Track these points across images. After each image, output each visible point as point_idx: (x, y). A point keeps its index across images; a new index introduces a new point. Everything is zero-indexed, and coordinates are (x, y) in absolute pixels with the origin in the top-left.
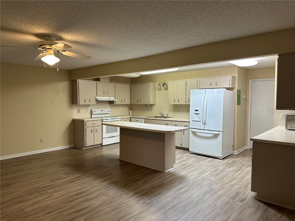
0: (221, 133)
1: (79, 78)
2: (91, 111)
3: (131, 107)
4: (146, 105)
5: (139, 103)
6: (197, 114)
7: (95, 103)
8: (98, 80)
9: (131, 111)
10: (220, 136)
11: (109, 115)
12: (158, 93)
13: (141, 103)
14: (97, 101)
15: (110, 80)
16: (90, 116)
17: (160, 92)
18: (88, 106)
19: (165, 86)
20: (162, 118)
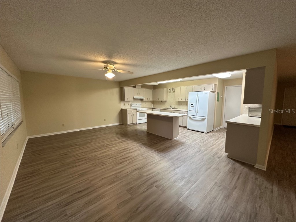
0: (207, 118)
1: (124, 86)
2: (131, 104)
3: (153, 102)
4: (162, 101)
5: (158, 100)
6: (192, 107)
8: (135, 87)
9: (153, 105)
10: (206, 120)
11: (140, 107)
12: (169, 94)
14: (134, 99)
15: (141, 86)
16: (130, 107)
17: (170, 94)
18: (129, 101)
19: (173, 90)
20: (171, 109)
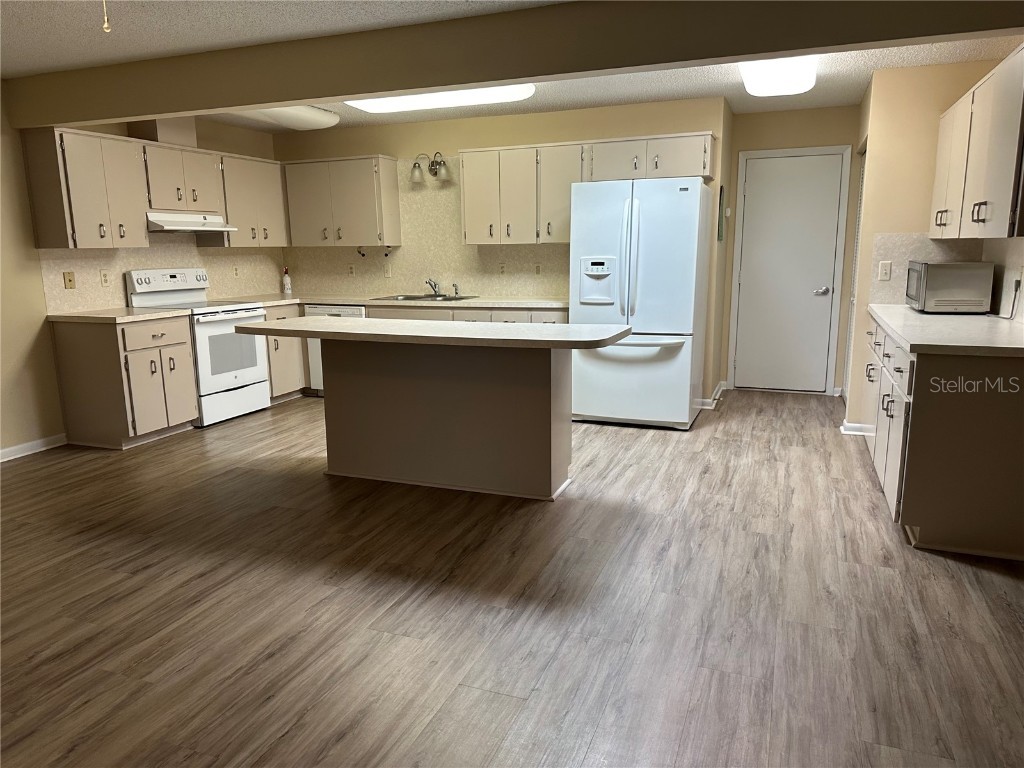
0: (688, 341)
2: (126, 279)
3: (288, 261)
4: (361, 252)
5: (331, 242)
6: (598, 277)
7: (146, 244)
8: (144, 132)
9: (287, 280)
10: (686, 354)
11: (202, 297)
12: (407, 199)
13: (339, 244)
14: (155, 232)
15: (199, 138)
16: (124, 305)
17: (418, 196)
18: (108, 255)
19: (443, 171)
20: (435, 301)
